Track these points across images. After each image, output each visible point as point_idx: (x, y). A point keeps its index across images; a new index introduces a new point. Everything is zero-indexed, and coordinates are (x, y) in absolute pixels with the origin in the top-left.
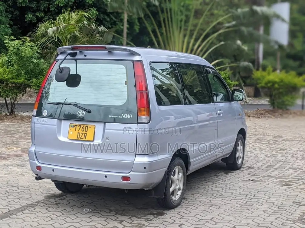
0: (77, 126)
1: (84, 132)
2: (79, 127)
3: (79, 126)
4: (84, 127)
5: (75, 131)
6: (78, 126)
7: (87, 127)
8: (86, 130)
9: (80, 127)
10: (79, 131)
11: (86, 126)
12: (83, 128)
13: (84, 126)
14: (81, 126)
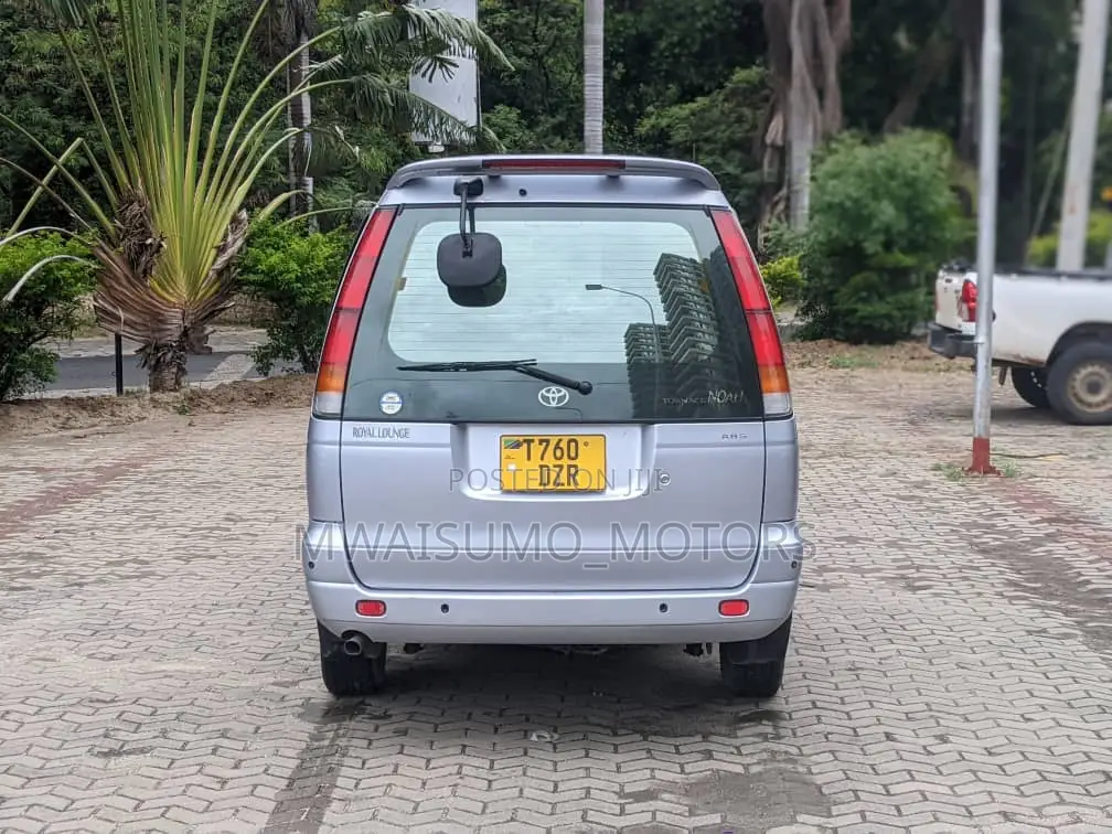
0: (533, 441)
1: (565, 462)
2: (540, 444)
3: (541, 442)
4: (563, 445)
5: (529, 458)
6: (537, 442)
7: (573, 444)
8: (573, 455)
9: (544, 444)
10: (542, 458)
11: (569, 442)
12: (557, 447)
13: (560, 440)
14: (548, 441)
